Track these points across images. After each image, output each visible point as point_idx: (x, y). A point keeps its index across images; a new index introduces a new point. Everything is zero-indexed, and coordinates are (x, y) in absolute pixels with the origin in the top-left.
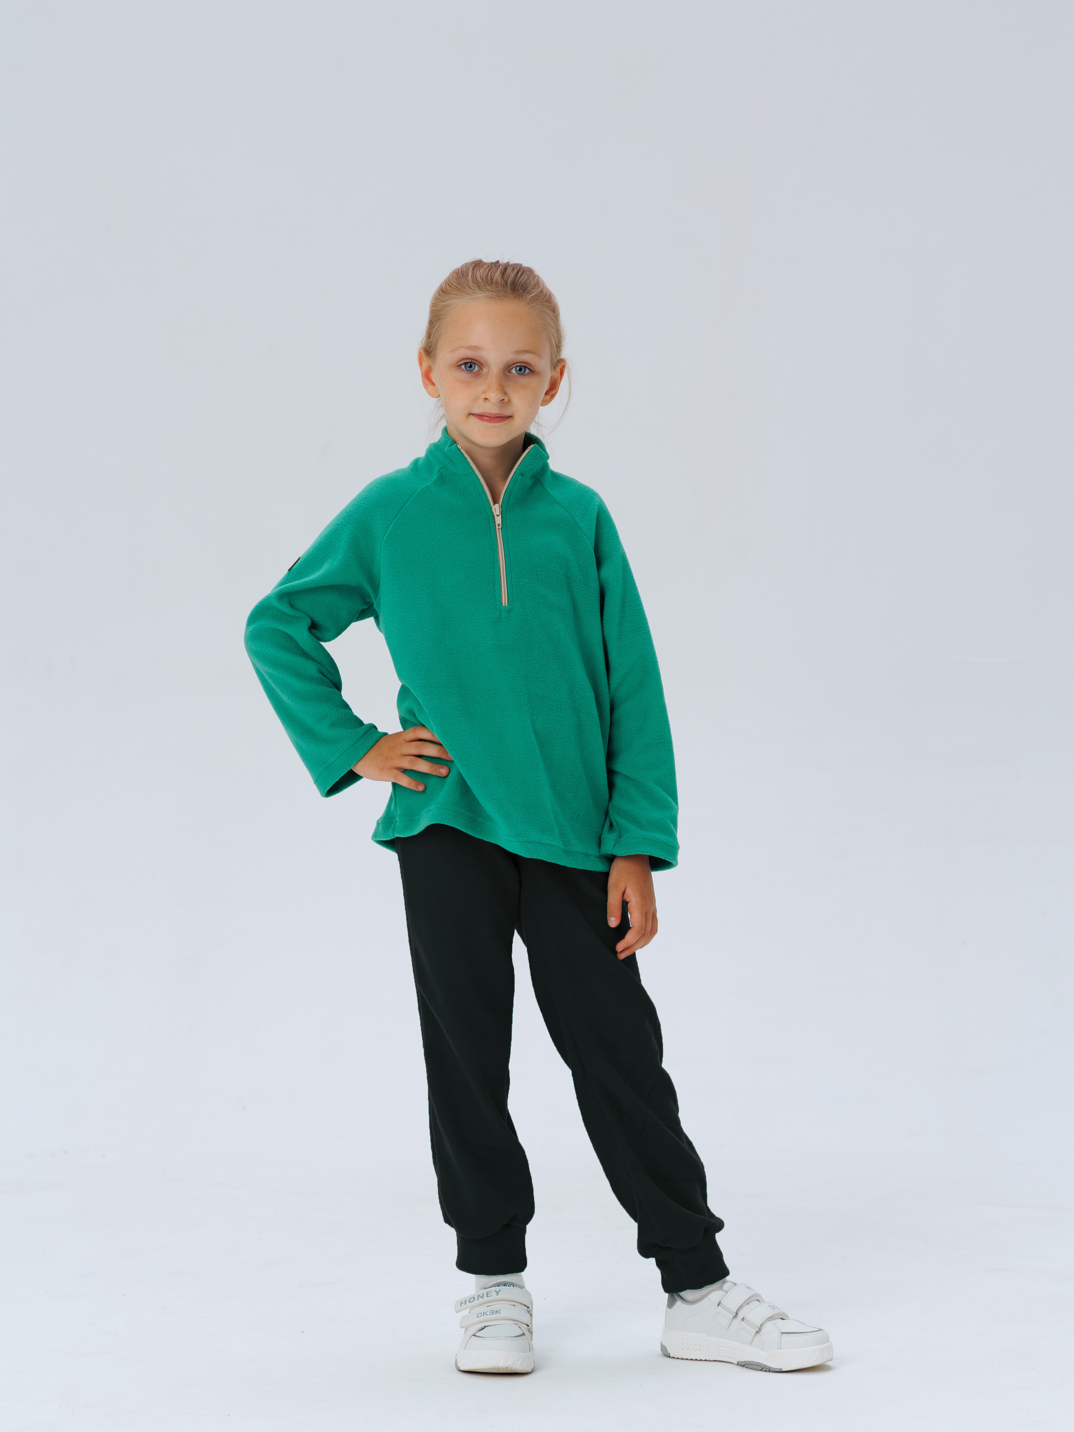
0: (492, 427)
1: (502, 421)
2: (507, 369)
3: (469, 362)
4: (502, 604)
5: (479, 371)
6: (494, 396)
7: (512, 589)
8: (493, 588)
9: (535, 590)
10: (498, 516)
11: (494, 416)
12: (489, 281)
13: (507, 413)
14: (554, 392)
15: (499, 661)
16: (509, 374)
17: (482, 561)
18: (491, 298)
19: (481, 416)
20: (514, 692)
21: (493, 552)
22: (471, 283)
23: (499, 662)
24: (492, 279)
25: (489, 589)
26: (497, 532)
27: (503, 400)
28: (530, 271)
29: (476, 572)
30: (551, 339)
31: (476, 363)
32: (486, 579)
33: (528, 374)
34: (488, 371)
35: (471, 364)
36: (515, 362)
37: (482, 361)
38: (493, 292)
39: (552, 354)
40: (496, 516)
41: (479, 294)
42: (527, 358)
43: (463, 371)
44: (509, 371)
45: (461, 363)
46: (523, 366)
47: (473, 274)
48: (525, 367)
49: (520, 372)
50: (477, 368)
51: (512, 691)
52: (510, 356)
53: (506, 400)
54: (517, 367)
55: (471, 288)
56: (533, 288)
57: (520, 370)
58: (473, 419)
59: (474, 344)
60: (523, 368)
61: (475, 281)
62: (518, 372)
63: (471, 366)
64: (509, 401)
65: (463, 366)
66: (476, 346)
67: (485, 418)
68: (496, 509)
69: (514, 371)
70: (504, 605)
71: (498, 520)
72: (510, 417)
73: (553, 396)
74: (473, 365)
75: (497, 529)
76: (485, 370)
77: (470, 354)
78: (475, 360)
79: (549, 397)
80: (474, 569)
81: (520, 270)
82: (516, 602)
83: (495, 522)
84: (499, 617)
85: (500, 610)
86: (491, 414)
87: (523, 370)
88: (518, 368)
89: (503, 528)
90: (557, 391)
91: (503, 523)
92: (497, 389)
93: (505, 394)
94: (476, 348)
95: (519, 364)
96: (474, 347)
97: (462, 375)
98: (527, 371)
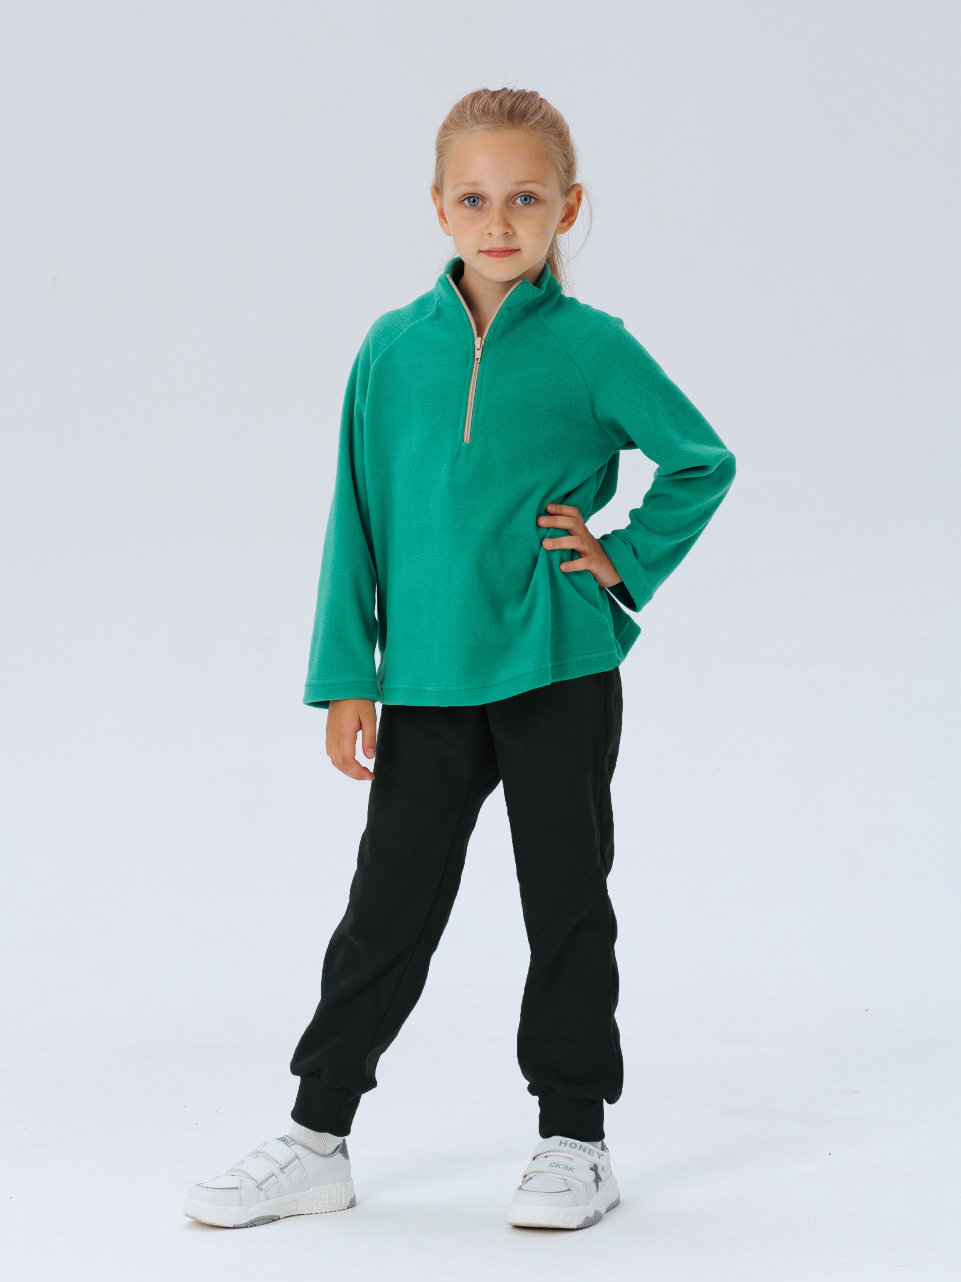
0: (500, 261)
1: (509, 255)
2: (510, 200)
3: (472, 197)
4: (463, 441)
5: (482, 205)
6: (497, 230)
7: (477, 426)
8: (457, 424)
9: (502, 426)
10: (478, 349)
11: (501, 250)
12: (485, 111)
13: (513, 246)
14: (572, 219)
15: (453, 499)
16: (513, 205)
17: (451, 395)
18: (488, 130)
19: (489, 252)
20: (464, 531)
21: (464, 386)
22: (468, 116)
23: (453, 501)
24: (488, 111)
25: (453, 424)
26: (475, 366)
27: (507, 233)
28: (534, 94)
29: (443, 407)
30: (556, 165)
31: (480, 197)
32: (452, 414)
33: (533, 203)
34: (491, 205)
35: (475, 198)
36: (517, 192)
37: (484, 195)
38: (489, 124)
39: (560, 179)
40: (476, 350)
41: (477, 128)
42: (530, 187)
43: (466, 207)
44: (514, 202)
45: (463, 199)
46: (529, 196)
47: (471, 107)
48: (531, 197)
49: (525, 202)
50: (480, 203)
51: (463, 531)
52: (511, 188)
53: (510, 232)
54: (522, 196)
55: (468, 121)
56: (535, 112)
57: (525, 199)
58: (483, 256)
59: (473, 180)
60: (528, 198)
61: (472, 114)
62: (524, 202)
63: (474, 201)
64: (514, 233)
65: (466, 202)
66: (475, 182)
67: (493, 254)
68: (478, 342)
69: (519, 201)
70: (465, 441)
71: (478, 354)
72: (519, 250)
73: (571, 224)
74: (476, 199)
75: (475, 363)
76: (488, 204)
77: (470, 189)
78: (477, 194)
79: (566, 224)
80: (442, 404)
81: (524, 96)
82: (479, 438)
83: (474, 356)
84: (458, 454)
85: (461, 447)
86: (497, 248)
87: (528, 200)
88: (523, 198)
89: (481, 363)
90: (576, 218)
91: (483, 357)
92: (499, 223)
93: (509, 226)
94: (475, 184)
95: (522, 194)
96: (473, 183)
97: (466, 212)
98: (533, 200)
